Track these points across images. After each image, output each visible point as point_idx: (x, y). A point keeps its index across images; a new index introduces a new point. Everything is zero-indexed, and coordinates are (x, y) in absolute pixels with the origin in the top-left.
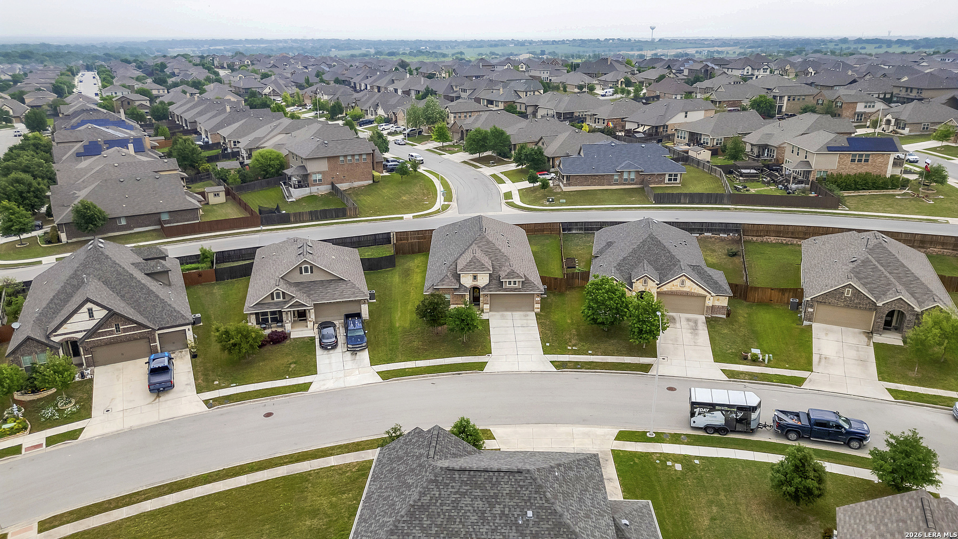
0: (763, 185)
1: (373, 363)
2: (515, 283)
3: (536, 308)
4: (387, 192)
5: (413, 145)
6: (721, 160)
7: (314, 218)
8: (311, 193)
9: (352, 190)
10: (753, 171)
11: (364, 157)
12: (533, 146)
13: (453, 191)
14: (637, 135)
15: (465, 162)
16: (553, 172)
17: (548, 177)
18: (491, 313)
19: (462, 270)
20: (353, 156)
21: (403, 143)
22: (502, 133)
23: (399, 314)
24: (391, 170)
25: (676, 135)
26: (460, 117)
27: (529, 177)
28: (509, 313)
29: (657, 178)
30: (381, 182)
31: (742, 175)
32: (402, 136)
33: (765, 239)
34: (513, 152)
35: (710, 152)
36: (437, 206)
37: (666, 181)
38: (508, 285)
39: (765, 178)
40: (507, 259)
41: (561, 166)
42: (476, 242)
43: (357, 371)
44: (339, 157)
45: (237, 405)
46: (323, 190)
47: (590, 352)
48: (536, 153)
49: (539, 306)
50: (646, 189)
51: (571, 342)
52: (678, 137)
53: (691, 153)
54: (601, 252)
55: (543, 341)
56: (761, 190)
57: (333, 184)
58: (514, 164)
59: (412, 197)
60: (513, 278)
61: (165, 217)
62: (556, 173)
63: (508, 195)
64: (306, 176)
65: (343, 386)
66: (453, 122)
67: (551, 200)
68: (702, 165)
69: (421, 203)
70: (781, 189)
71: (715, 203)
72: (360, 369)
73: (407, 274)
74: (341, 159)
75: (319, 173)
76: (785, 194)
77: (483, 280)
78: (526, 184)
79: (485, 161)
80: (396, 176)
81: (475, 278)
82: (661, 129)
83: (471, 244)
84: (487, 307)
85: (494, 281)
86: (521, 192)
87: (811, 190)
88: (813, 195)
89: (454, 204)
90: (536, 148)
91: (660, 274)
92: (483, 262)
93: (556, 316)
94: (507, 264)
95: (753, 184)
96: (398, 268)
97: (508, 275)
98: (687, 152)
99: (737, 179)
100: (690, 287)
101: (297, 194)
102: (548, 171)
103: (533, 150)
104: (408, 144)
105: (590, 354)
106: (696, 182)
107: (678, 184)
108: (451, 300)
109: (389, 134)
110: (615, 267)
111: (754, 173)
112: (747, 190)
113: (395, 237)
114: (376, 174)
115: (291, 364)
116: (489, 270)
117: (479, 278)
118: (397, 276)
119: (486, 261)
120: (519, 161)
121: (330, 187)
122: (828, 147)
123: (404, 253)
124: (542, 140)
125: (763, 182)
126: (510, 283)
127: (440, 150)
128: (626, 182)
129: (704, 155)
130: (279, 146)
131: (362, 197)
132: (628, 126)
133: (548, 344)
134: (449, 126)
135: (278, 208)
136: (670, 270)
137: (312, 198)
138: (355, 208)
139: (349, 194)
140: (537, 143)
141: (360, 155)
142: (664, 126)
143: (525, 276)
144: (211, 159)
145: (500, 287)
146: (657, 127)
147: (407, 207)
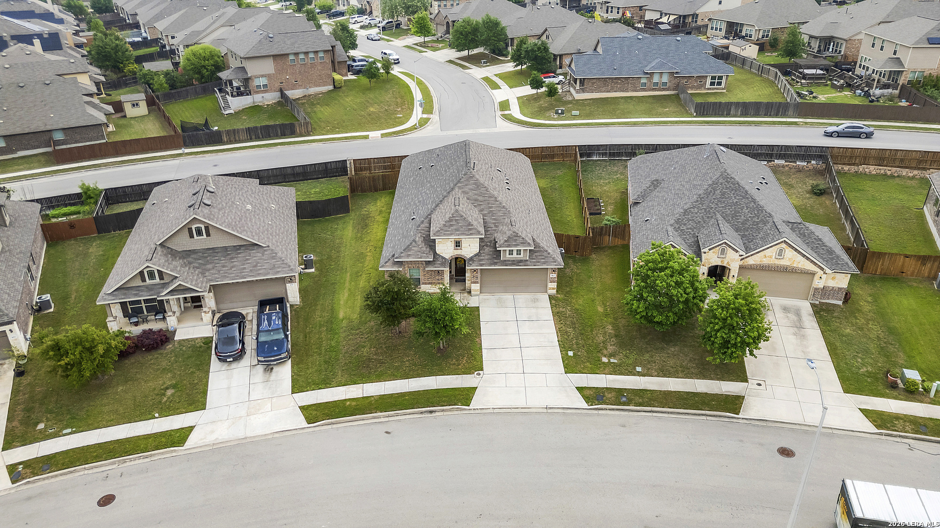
0: (833, 91)
1: (298, 387)
2: (519, 252)
3: (550, 289)
4: (350, 100)
5: (388, 41)
6: (772, 57)
7: (253, 137)
8: (254, 102)
9: (307, 98)
10: (819, 72)
11: (321, 55)
12: (537, 41)
13: (435, 100)
14: (662, 27)
15: (451, 62)
16: (560, 74)
17: (556, 80)
18: (482, 296)
19: (437, 233)
20: (306, 53)
21: (377, 38)
22: (497, 24)
23: (346, 295)
24: (357, 72)
25: (709, 27)
26: (445, 5)
27: (532, 80)
28: (508, 297)
29: (696, 81)
30: (344, 88)
31: (804, 77)
32: (376, 30)
33: (861, 168)
34: (510, 49)
35: (758, 47)
36: (413, 121)
37: (708, 85)
38: (508, 255)
39: (836, 80)
40: (507, 213)
41: (573, 66)
42: (459, 185)
43: (269, 405)
44: (288, 55)
45: (61, 475)
46: (270, 98)
47: (639, 369)
48: (539, 49)
49: (554, 285)
50: (682, 96)
51: (606, 349)
52: (712, 29)
53: (732, 49)
54: (644, 196)
55: (564, 346)
56: (834, 97)
57: (281, 91)
58: (512, 64)
59: (382, 108)
60: (516, 245)
61: (58, 136)
62: (565, 75)
63: (504, 105)
64: (247, 81)
65: (241, 435)
66: (437, 12)
67: (560, 112)
68: (749, 64)
69: (393, 117)
70: (860, 96)
71: (777, 115)
72: (274, 400)
73: (364, 224)
74: (292, 57)
75: (262, 76)
76: (867, 103)
77: (470, 248)
78: (527, 90)
79: (475, 60)
80: (364, 80)
81: (458, 244)
82: (690, 20)
83: (453, 189)
84: (475, 287)
85: (487, 249)
86: (521, 100)
87: (900, 97)
88: (904, 103)
89: (435, 117)
90: (540, 43)
91: (743, 237)
92: (470, 219)
93: (580, 301)
94: (507, 220)
95: (819, 89)
96: (352, 214)
97: (508, 242)
98: (727, 48)
99: (798, 82)
100: (791, 259)
101: (236, 103)
102: (554, 72)
103: (536, 45)
104: (383, 39)
105: (639, 374)
106: (743, 87)
107: (723, 89)
108: (422, 278)
109: (362, 27)
110: (671, 225)
111: (820, 74)
112: (814, 97)
113: (353, 167)
114: (337, 77)
115: (167, 388)
116: (479, 233)
117: (464, 244)
118: (350, 228)
119: (475, 217)
120: (517, 59)
121: (278, 94)
122: (928, 39)
123: (363, 191)
124: (547, 32)
125: (834, 86)
126: (511, 252)
127: (421, 46)
128: (656, 87)
129: (750, 51)
130: (220, 41)
131: (318, 108)
132: (649, 16)
133: (571, 353)
134: (432, 17)
135: (206, 124)
136: (758, 230)
137: (255, 109)
138: (307, 124)
139: (303, 104)
140: (540, 37)
141: (316, 52)
142: (693, 15)
143: (534, 240)
144: (140, 60)
145: (495, 258)
146: (685, 17)
147: (374, 122)
